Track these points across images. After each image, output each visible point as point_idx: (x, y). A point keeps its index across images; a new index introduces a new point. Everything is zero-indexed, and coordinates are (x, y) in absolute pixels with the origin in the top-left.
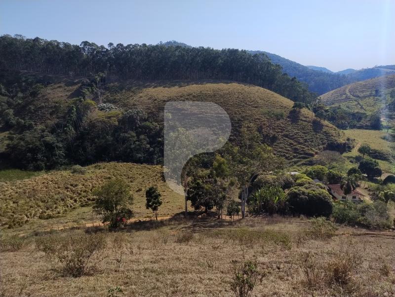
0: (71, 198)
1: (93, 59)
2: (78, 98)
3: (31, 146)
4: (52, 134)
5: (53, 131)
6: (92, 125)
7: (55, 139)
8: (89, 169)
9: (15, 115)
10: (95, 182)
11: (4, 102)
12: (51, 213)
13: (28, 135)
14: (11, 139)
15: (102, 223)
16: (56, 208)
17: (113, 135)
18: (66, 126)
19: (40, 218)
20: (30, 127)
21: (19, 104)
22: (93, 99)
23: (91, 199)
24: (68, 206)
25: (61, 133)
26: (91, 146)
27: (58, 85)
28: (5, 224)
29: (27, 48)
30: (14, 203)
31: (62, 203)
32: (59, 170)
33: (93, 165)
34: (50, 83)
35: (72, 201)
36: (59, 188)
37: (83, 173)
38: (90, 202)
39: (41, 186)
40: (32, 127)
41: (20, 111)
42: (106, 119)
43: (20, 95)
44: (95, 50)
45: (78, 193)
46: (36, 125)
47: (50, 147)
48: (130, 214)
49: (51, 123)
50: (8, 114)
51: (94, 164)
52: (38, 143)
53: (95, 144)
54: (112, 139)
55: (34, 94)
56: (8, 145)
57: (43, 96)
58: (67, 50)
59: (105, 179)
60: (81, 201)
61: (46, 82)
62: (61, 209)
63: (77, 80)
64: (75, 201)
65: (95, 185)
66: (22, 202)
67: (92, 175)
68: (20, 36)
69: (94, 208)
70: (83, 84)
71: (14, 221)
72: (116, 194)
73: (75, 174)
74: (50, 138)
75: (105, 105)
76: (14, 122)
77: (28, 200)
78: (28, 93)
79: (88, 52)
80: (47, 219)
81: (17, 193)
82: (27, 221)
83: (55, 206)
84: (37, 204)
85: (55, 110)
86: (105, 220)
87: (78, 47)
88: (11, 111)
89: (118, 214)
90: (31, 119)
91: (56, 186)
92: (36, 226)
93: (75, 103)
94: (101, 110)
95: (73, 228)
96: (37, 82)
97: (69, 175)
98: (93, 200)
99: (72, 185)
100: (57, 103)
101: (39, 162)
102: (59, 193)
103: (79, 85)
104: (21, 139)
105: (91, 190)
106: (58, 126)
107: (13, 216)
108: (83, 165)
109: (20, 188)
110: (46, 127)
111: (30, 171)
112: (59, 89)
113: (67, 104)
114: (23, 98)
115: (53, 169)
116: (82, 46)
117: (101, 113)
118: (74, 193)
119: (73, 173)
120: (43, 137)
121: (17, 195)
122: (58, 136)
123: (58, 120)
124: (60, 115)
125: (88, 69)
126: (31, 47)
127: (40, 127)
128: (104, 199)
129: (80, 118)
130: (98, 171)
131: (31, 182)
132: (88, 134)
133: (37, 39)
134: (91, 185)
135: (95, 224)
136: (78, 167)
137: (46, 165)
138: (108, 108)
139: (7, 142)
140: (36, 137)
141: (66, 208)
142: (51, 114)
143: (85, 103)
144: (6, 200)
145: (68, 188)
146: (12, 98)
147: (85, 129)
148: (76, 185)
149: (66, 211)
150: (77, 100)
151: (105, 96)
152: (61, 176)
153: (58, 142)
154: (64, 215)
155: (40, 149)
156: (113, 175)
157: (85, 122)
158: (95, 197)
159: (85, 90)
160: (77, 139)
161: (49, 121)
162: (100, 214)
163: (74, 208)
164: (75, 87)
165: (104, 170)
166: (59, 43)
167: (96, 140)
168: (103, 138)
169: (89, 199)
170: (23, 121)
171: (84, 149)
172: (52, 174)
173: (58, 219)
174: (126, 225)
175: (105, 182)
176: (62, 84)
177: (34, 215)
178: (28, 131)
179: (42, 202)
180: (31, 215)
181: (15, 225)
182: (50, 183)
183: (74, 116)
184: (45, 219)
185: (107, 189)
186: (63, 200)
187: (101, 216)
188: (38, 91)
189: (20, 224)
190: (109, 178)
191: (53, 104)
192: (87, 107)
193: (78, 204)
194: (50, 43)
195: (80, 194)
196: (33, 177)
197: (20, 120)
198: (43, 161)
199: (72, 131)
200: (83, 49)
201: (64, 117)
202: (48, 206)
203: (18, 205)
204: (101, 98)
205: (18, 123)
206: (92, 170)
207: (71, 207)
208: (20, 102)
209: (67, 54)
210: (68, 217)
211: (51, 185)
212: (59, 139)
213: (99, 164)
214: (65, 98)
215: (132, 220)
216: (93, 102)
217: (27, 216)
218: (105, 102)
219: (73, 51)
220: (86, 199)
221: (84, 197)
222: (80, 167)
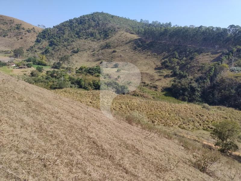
0: (198, 122)
1: (234, 37)
2: (217, 62)
3: (183, 87)
4: (196, 82)
5: (197, 81)
6: (223, 81)
7: (197, 85)
8: (213, 108)
9: (179, 69)
10: (215, 117)
11: (176, 62)
12: (185, 126)
13: (183, 81)
14: (175, 81)
15: (214, 145)
16: (188, 125)
17: (236, 90)
18: (205, 79)
19: (179, 127)
20: (185, 77)
21: (183, 63)
22: (227, 64)
23: (210, 127)
24: (195, 126)
25: (202, 83)
26: (218, 94)
27: (207, 54)
28: (163, 123)
29: (194, 32)
30: (169, 114)
31: (192, 123)
32: (195, 103)
33: (217, 107)
34: (202, 52)
35: (198, 124)
36: (193, 114)
37: (209, 109)
38: (209, 129)
39: (183, 110)
40: (186, 77)
41: (182, 67)
42: (234, 78)
43: (185, 58)
44: (238, 30)
45: (203, 121)
46: (188, 76)
47: (193, 89)
48: (236, 148)
49: (197, 76)
50: (176, 68)
51: (217, 105)
52: (187, 86)
53: (221, 93)
54: (235, 92)
55: (192, 59)
56: (173, 84)
57: (197, 60)
58: (218, 32)
59: (223, 118)
60: (203, 126)
61: (200, 52)
62: (191, 126)
63: (219, 51)
64: (200, 125)
65: (215, 120)
66: (172, 115)
67: (214, 113)
68: (192, 26)
69: (211, 133)
70: (223, 54)
71: (167, 123)
72: (229, 131)
73: (204, 109)
74: (194, 85)
75: (235, 68)
76: (178, 73)
77: (175, 115)
78: (189, 58)
79: (232, 32)
80: (183, 129)
81: (171, 109)
82: (172, 126)
83: (188, 123)
84: (179, 119)
85: (201, 69)
86: (217, 144)
87: (226, 29)
88: (178, 67)
89: (227, 145)
90: (186, 72)
91: (191, 112)
92: (176, 130)
93: (214, 65)
94: (232, 71)
95: (195, 140)
96: (195, 52)
97: (200, 108)
98: (212, 128)
99: (200, 115)
100: (203, 64)
101: (185, 97)
102: (192, 117)
103: (220, 54)
104: (179, 82)
105: (211, 122)
106: (201, 78)
107: (167, 120)
108: (210, 104)
109: (173, 108)
110: (194, 78)
111: (179, 100)
112: (207, 56)
113: (209, 66)
114: (186, 60)
115: (192, 102)
116: (229, 28)
117: (231, 74)
118: (200, 120)
119: (203, 107)
120: (190, 83)
121: (171, 110)
122: (199, 84)
123: (201, 75)
124: (203, 72)
125: (229, 43)
126: (197, 32)
127: (191, 77)
128: (219, 130)
129: (215, 75)
130: (219, 111)
131: (179, 106)
132: (218, 86)
133: (201, 27)
134: (212, 118)
135: (209, 144)
136: (206, 105)
137: (188, 99)
138: (238, 70)
139: (172, 83)
140: (187, 83)
141: (194, 127)
142: (198, 71)
143: (221, 65)
144: (166, 112)
145: (198, 116)
146: (180, 60)
147: (217, 82)
148: (203, 116)
149: (193, 128)
150: (216, 64)
151: (237, 62)
152: (195, 107)
153: (198, 88)
154: (192, 130)
155: (187, 89)
156: (230, 117)
157: (218, 78)
158: (213, 127)
159: (223, 58)
160: (210, 88)
161: (196, 75)
162: (214, 139)
163: (199, 129)
164: (217, 55)
165: (223, 112)
166: (213, 28)
167: (223, 91)
168: (227, 90)
169: (209, 127)
170: (182, 73)
171: (213, 95)
172: (190, 105)
173: (188, 131)
174: (231, 154)
175: (222, 120)
176: (209, 53)
177: (176, 124)
178: (184, 79)
179: (182, 118)
180: (175, 123)
181: (167, 125)
182: (189, 109)
183: (212, 73)
184: (181, 128)
185: (223, 125)
186: (193, 121)
187: (214, 140)
188: (195, 56)
189: (169, 126)
190: (226, 118)
191: (201, 65)
192: (222, 69)
193: (201, 127)
194: (208, 29)
195: (204, 122)
196: (180, 104)
197: (181, 72)
198: (187, 96)
199: (208, 83)
200: (229, 30)
201: (205, 73)
202: (185, 122)
203: (170, 116)
204: (233, 63)
205: (180, 74)
206: (215, 109)
207: (197, 127)
208: (183, 62)
209: (217, 34)
210: (194, 132)
211: (189, 111)
212: (200, 86)
213: (221, 107)
214: (209, 62)
215: (237, 153)
216: (227, 66)
217: (173, 123)
218: (236, 66)
219: (222, 32)
220: (207, 126)
221: (206, 124)
222: (208, 105)
